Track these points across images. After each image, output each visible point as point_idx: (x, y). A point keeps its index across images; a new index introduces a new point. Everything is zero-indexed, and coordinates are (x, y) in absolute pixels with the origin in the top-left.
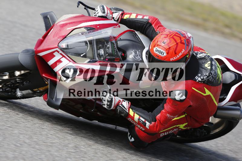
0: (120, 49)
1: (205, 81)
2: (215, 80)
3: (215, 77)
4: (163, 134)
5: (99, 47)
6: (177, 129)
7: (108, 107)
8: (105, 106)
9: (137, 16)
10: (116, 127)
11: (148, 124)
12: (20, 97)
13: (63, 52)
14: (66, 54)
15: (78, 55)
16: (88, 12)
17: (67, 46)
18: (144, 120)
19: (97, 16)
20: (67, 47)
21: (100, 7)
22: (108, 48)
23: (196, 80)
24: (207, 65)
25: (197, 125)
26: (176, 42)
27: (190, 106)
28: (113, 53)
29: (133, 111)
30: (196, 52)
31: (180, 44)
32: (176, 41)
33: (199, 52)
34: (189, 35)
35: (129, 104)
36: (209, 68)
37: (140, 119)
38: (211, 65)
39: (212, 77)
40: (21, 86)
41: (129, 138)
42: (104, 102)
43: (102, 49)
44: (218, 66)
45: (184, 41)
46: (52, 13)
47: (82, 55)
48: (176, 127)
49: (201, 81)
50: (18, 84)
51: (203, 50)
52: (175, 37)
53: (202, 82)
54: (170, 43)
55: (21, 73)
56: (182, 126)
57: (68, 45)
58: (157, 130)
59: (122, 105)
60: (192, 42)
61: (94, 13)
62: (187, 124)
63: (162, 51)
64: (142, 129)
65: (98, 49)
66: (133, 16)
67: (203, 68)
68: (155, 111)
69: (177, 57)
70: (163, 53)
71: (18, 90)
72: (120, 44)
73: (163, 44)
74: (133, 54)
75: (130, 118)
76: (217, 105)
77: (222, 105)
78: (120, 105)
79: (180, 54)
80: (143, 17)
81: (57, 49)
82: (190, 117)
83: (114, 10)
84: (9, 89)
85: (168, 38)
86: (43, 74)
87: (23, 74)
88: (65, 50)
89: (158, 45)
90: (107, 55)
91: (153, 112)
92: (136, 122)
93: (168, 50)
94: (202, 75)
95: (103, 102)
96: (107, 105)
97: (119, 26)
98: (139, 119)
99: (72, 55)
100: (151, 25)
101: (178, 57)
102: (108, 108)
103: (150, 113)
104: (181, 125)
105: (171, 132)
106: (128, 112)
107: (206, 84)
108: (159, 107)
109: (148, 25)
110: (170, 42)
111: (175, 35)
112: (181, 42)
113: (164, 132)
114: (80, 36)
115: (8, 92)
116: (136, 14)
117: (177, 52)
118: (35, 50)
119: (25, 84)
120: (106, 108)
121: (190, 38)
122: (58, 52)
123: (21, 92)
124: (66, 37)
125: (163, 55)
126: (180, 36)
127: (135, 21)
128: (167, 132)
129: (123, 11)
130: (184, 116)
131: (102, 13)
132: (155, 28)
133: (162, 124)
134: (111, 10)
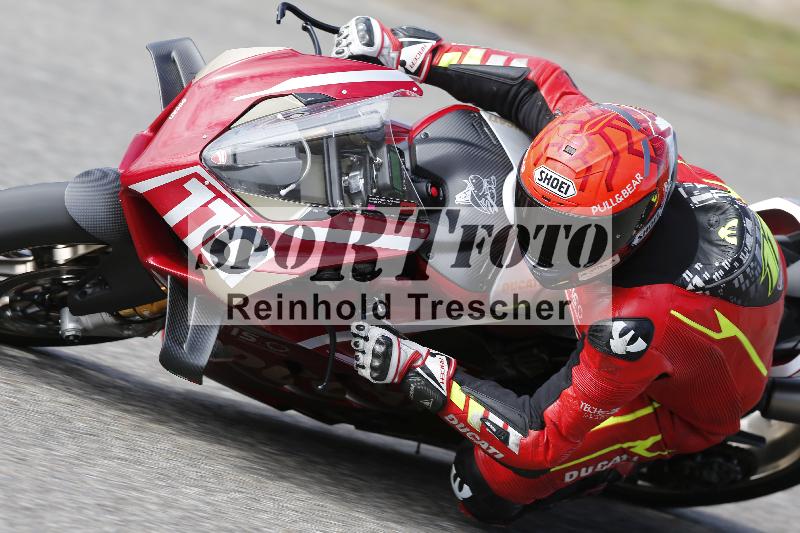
0: (419, 172)
1: (719, 287)
2: (753, 286)
3: (755, 275)
4: (575, 474)
5: (349, 163)
6: (625, 457)
7: (375, 375)
8: (366, 373)
9: (486, 57)
10: (418, 447)
11: (515, 437)
12: (71, 338)
13: (218, 178)
14: (226, 188)
15: (270, 190)
16: (313, 41)
17: (231, 159)
18: (500, 423)
19: (346, 54)
20: (231, 163)
21: (357, 25)
22: (379, 167)
23: (684, 285)
24: (726, 233)
25: (695, 443)
26: (611, 148)
27: (665, 376)
28: (397, 185)
29: (463, 391)
30: (686, 185)
31: (625, 156)
32: (611, 145)
33: (699, 186)
34: (662, 124)
35: (449, 367)
36: (734, 241)
37: (490, 418)
38: (742, 232)
39: (744, 272)
40: (77, 297)
41: (455, 486)
42: (361, 356)
43: (357, 173)
44: (764, 236)
45: (641, 147)
46: (188, 44)
47: (283, 192)
48: (622, 449)
49: (703, 289)
50: (65, 293)
51: (714, 177)
52: (608, 130)
53: (708, 293)
54: (590, 152)
55: (75, 252)
56: (641, 447)
57: (235, 155)
58: (549, 458)
59: (424, 367)
60: (672, 150)
61: (336, 42)
62: (658, 438)
63: (561, 180)
64: (496, 453)
65: (345, 171)
66: (473, 58)
67: (711, 243)
68: (542, 390)
69: (615, 202)
70: (565, 187)
71: (66, 312)
72: (425, 153)
73: (565, 157)
74: (470, 188)
75: (451, 416)
76: (764, 372)
77: (789, 374)
78: (419, 369)
79: (627, 192)
80: (509, 60)
81: (198, 169)
82: (671, 413)
83: (406, 36)
84: (37, 309)
85: (585, 133)
86: (147, 256)
87: (83, 257)
88: (224, 174)
89: (548, 158)
90: (374, 191)
91: (535, 395)
92: (472, 429)
93: (583, 177)
94: (707, 265)
95: (357, 358)
96: (373, 368)
97: (420, 92)
98: (484, 419)
99: (248, 190)
100: (535, 88)
101: (619, 200)
102: (374, 378)
103: (527, 397)
104: (638, 443)
105: (603, 466)
106: (445, 394)
107: (723, 298)
108: (554, 377)
109: (526, 90)
110: (591, 148)
111: (609, 124)
112: (632, 150)
113: (578, 467)
114: (277, 124)
115: (33, 318)
116: (484, 51)
117: (614, 182)
118: (122, 171)
119: (89, 291)
120: (370, 378)
121: (664, 134)
122: (202, 180)
123: (77, 321)
124: (228, 128)
125: (566, 193)
126: (626, 126)
127: (478, 74)
128: (587, 467)
129: (438, 39)
130: (647, 411)
131: (364, 45)
132: (548, 100)
133: (565, 439)
134: (395, 34)
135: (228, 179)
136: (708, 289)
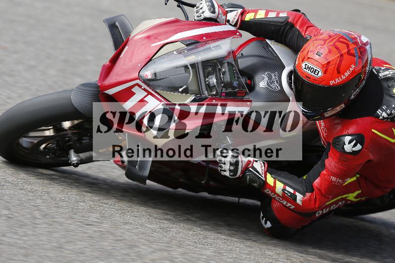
0: (243, 73)
1: (394, 117)
4: (321, 212)
5: (208, 72)
7: (232, 174)
8: (227, 174)
9: (267, 13)
11: (299, 197)
13: (148, 85)
14: (152, 90)
15: (174, 89)
16: (184, 13)
17: (154, 75)
18: (292, 191)
19: (202, 18)
20: (154, 77)
21: (206, 3)
22: (224, 73)
23: (378, 116)
26: (339, 53)
27: (370, 161)
29: (272, 177)
31: (346, 56)
32: (339, 51)
33: (382, 68)
34: (364, 39)
35: (265, 166)
37: (286, 189)
41: (263, 222)
42: (223, 165)
43: (212, 76)
46: (123, 18)
47: (180, 90)
48: (342, 198)
49: (387, 118)
53: (389, 120)
54: (329, 55)
56: (352, 197)
57: (155, 73)
59: (253, 167)
62: (360, 191)
63: (315, 68)
64: (290, 206)
65: (207, 75)
66: (261, 15)
67: (390, 95)
69: (341, 78)
70: (317, 72)
71: (72, 152)
72: (243, 63)
73: (317, 57)
74: (266, 79)
75: (268, 190)
78: (250, 169)
79: (347, 74)
80: (278, 14)
81: (138, 81)
83: (228, 8)
85: (327, 45)
88: (151, 83)
89: (309, 58)
90: (222, 85)
92: (278, 195)
93: (326, 67)
94: (388, 107)
95: (221, 167)
96: (230, 171)
97: (240, 35)
98: (284, 190)
99: (164, 90)
101: (344, 77)
102: (231, 176)
104: (350, 195)
105: (333, 207)
106: (264, 179)
109: (289, 27)
111: (338, 41)
112: (349, 53)
116: (265, 11)
117: (341, 69)
118: (100, 84)
119: (84, 141)
120: (229, 176)
121: (365, 44)
122: (140, 87)
123: (78, 156)
124: (150, 60)
125: (317, 75)
126: (346, 41)
127: (264, 22)
128: (326, 209)
129: (243, 8)
130: (354, 179)
131: (211, 13)
132: (301, 31)
133: (324, 196)
134: (223, 7)
135: (153, 85)
136: (390, 118)
